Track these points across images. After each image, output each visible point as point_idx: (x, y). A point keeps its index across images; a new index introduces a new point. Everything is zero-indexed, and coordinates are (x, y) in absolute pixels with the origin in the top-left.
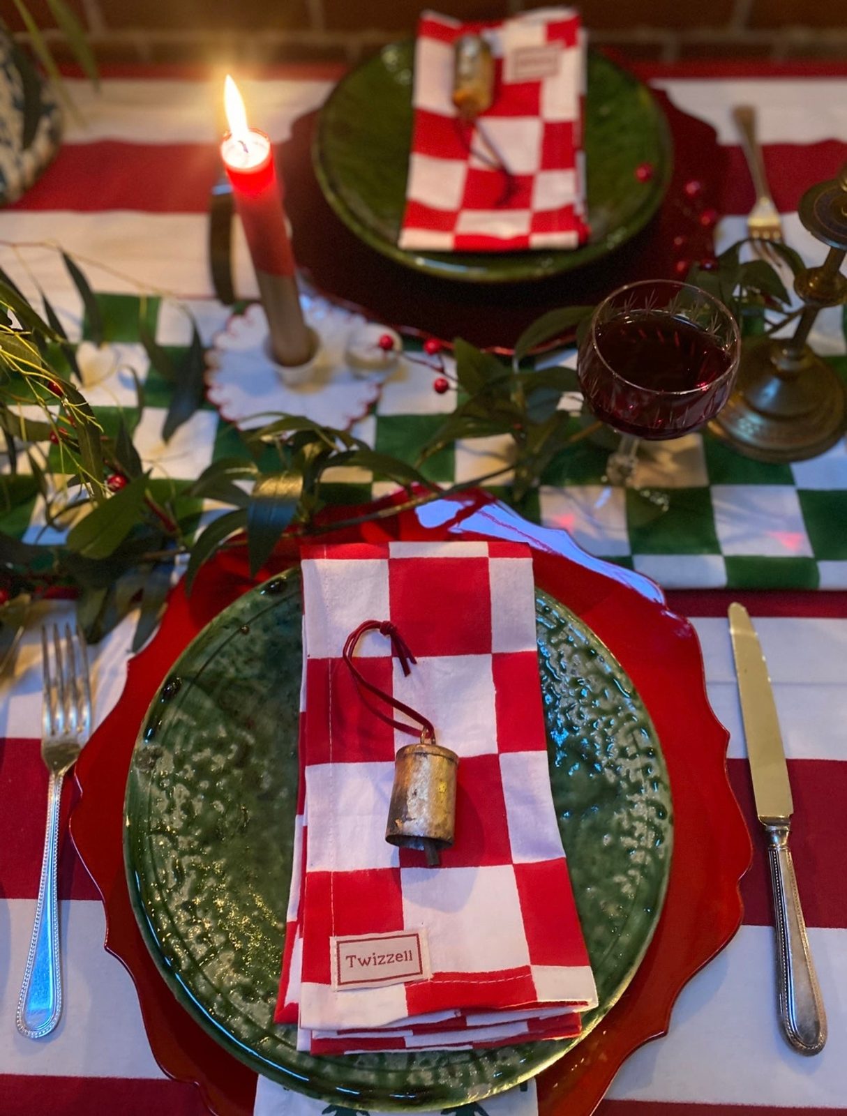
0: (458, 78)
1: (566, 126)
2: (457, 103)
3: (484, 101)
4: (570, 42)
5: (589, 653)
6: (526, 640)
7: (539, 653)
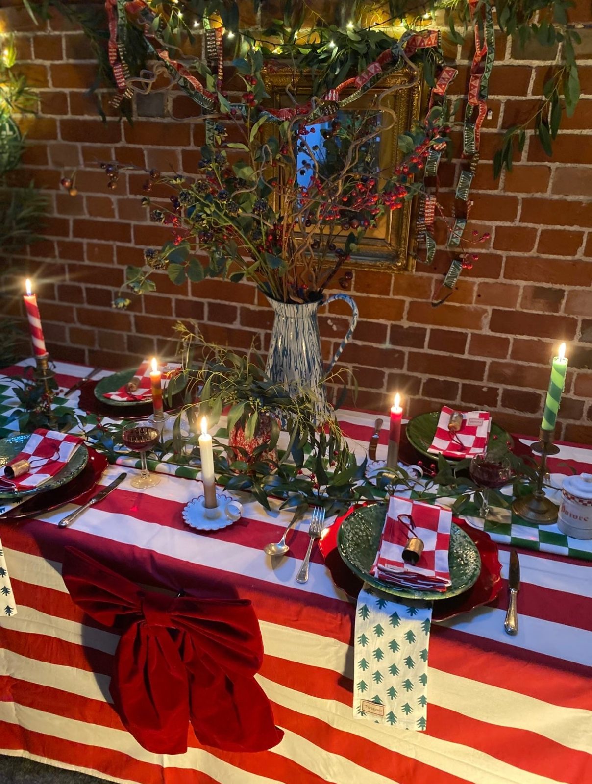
0: (451, 421)
1: (483, 439)
2: (449, 427)
3: (458, 429)
4: (486, 419)
5: (465, 537)
6: (448, 531)
7: (451, 535)
